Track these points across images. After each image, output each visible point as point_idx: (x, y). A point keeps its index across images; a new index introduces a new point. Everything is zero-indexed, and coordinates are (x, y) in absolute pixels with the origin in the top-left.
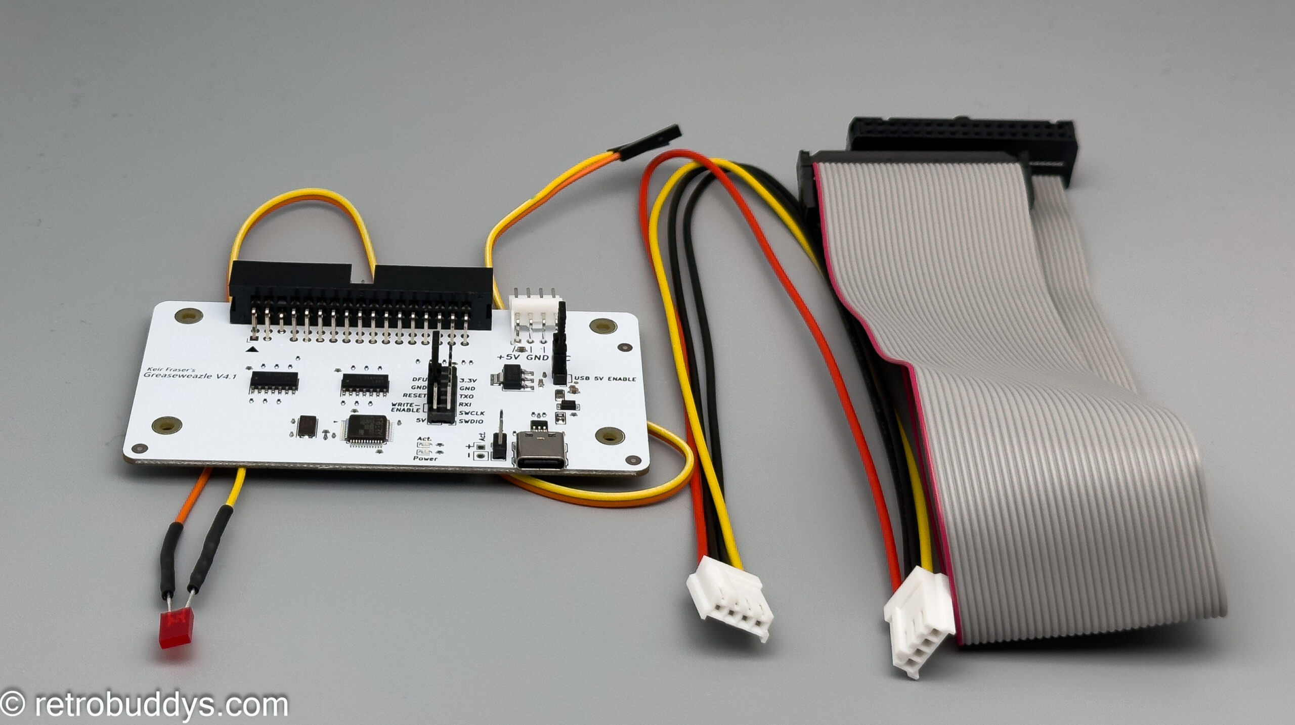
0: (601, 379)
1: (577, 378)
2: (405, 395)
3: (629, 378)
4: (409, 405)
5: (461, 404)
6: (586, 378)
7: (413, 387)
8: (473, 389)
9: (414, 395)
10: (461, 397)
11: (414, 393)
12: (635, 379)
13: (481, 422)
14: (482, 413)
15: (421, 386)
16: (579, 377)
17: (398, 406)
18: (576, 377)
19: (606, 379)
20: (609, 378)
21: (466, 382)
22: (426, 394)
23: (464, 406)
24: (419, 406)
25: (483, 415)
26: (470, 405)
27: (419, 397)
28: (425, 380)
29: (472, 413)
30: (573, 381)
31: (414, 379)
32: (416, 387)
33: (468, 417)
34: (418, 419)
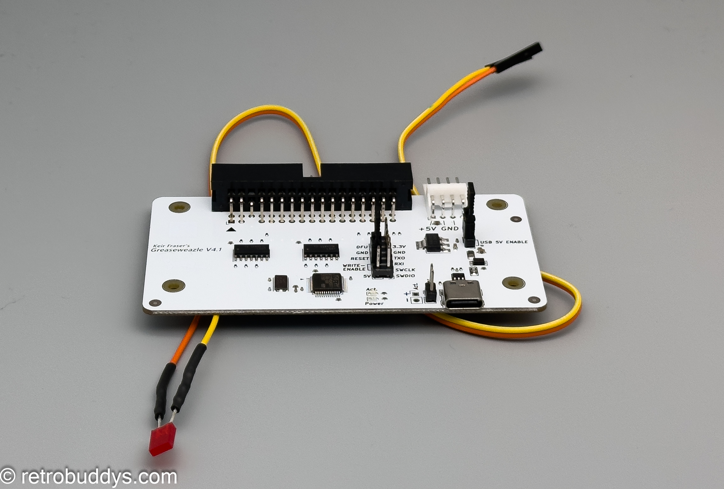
2: (353, 258)
3: (522, 241)
4: (356, 265)
5: (397, 264)
6: (489, 242)
7: (358, 253)
8: (403, 252)
10: (395, 259)
11: (359, 257)
12: (527, 242)
13: (413, 276)
15: (365, 252)
16: (484, 242)
17: (348, 266)
18: (482, 241)
19: (505, 242)
20: (507, 242)
21: (397, 248)
22: (368, 257)
23: (399, 265)
24: (364, 266)
25: (414, 271)
26: (403, 264)
27: (363, 259)
28: (366, 247)
29: (406, 270)
30: (480, 245)
31: (357, 247)
32: (360, 253)
33: (403, 273)
34: (364, 276)
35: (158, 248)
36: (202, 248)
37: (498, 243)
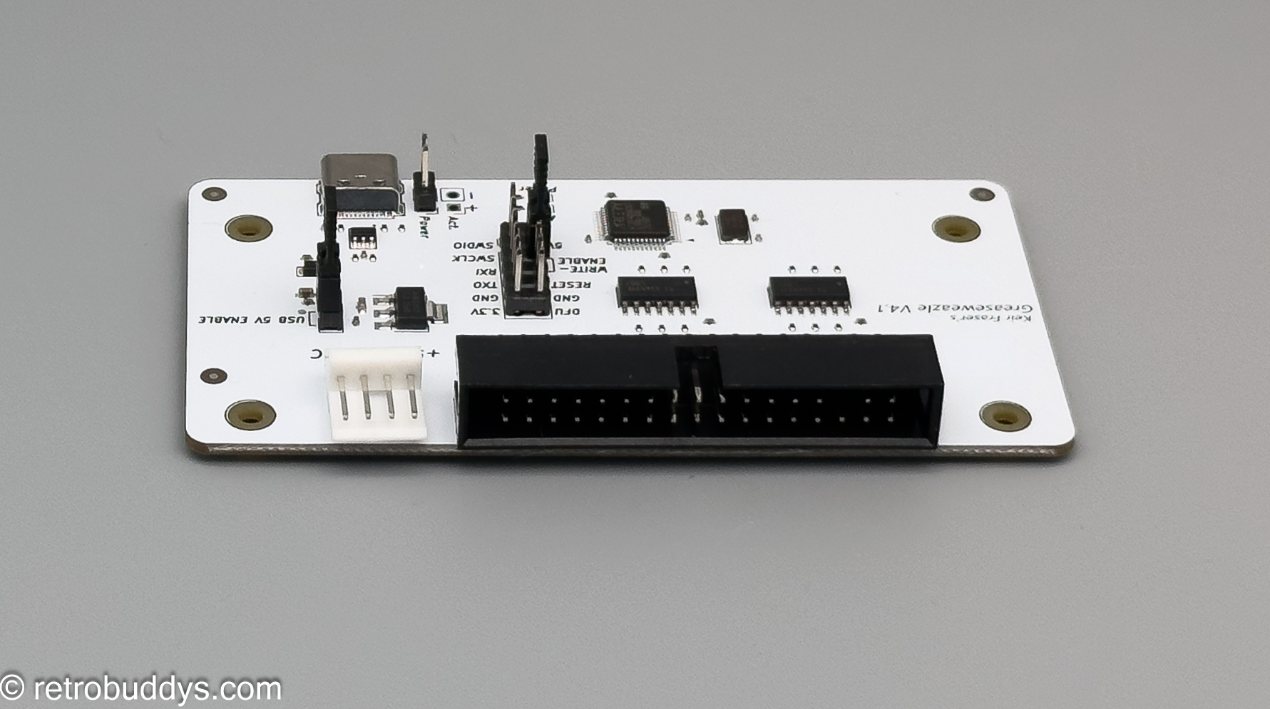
0: (259, 319)
1: (301, 320)
2: (588, 285)
3: (211, 322)
4: (579, 269)
5: (493, 272)
6: (285, 322)
7: (576, 298)
8: (476, 298)
9: (573, 286)
10: (494, 283)
11: (573, 288)
12: (200, 320)
13: (458, 246)
14: (457, 259)
15: (564, 300)
16: (298, 321)
17: (595, 268)
18: (303, 321)
19: (251, 320)
20: (245, 321)
21: (490, 309)
22: (552, 287)
23: (487, 270)
24: (562, 269)
25: (454, 256)
26: (478, 270)
27: (564, 283)
28: (559, 312)
29: (472, 258)
30: (307, 314)
31: (578, 313)
32: (571, 298)
33: (479, 252)
34: (560, 247)
35: (1021, 314)
36: (919, 311)
37: (265, 319)
